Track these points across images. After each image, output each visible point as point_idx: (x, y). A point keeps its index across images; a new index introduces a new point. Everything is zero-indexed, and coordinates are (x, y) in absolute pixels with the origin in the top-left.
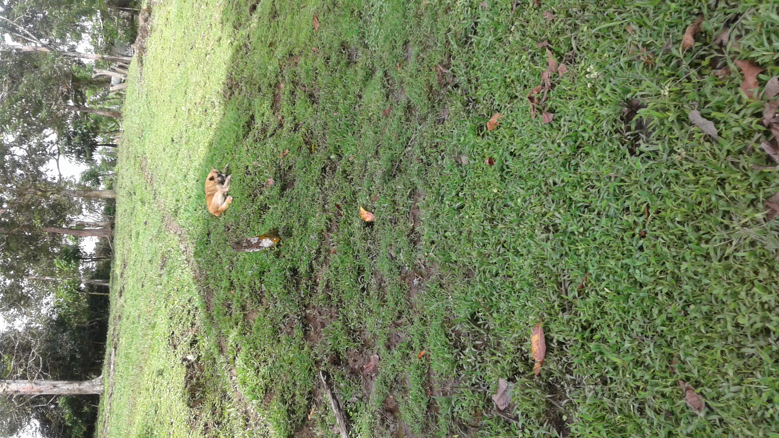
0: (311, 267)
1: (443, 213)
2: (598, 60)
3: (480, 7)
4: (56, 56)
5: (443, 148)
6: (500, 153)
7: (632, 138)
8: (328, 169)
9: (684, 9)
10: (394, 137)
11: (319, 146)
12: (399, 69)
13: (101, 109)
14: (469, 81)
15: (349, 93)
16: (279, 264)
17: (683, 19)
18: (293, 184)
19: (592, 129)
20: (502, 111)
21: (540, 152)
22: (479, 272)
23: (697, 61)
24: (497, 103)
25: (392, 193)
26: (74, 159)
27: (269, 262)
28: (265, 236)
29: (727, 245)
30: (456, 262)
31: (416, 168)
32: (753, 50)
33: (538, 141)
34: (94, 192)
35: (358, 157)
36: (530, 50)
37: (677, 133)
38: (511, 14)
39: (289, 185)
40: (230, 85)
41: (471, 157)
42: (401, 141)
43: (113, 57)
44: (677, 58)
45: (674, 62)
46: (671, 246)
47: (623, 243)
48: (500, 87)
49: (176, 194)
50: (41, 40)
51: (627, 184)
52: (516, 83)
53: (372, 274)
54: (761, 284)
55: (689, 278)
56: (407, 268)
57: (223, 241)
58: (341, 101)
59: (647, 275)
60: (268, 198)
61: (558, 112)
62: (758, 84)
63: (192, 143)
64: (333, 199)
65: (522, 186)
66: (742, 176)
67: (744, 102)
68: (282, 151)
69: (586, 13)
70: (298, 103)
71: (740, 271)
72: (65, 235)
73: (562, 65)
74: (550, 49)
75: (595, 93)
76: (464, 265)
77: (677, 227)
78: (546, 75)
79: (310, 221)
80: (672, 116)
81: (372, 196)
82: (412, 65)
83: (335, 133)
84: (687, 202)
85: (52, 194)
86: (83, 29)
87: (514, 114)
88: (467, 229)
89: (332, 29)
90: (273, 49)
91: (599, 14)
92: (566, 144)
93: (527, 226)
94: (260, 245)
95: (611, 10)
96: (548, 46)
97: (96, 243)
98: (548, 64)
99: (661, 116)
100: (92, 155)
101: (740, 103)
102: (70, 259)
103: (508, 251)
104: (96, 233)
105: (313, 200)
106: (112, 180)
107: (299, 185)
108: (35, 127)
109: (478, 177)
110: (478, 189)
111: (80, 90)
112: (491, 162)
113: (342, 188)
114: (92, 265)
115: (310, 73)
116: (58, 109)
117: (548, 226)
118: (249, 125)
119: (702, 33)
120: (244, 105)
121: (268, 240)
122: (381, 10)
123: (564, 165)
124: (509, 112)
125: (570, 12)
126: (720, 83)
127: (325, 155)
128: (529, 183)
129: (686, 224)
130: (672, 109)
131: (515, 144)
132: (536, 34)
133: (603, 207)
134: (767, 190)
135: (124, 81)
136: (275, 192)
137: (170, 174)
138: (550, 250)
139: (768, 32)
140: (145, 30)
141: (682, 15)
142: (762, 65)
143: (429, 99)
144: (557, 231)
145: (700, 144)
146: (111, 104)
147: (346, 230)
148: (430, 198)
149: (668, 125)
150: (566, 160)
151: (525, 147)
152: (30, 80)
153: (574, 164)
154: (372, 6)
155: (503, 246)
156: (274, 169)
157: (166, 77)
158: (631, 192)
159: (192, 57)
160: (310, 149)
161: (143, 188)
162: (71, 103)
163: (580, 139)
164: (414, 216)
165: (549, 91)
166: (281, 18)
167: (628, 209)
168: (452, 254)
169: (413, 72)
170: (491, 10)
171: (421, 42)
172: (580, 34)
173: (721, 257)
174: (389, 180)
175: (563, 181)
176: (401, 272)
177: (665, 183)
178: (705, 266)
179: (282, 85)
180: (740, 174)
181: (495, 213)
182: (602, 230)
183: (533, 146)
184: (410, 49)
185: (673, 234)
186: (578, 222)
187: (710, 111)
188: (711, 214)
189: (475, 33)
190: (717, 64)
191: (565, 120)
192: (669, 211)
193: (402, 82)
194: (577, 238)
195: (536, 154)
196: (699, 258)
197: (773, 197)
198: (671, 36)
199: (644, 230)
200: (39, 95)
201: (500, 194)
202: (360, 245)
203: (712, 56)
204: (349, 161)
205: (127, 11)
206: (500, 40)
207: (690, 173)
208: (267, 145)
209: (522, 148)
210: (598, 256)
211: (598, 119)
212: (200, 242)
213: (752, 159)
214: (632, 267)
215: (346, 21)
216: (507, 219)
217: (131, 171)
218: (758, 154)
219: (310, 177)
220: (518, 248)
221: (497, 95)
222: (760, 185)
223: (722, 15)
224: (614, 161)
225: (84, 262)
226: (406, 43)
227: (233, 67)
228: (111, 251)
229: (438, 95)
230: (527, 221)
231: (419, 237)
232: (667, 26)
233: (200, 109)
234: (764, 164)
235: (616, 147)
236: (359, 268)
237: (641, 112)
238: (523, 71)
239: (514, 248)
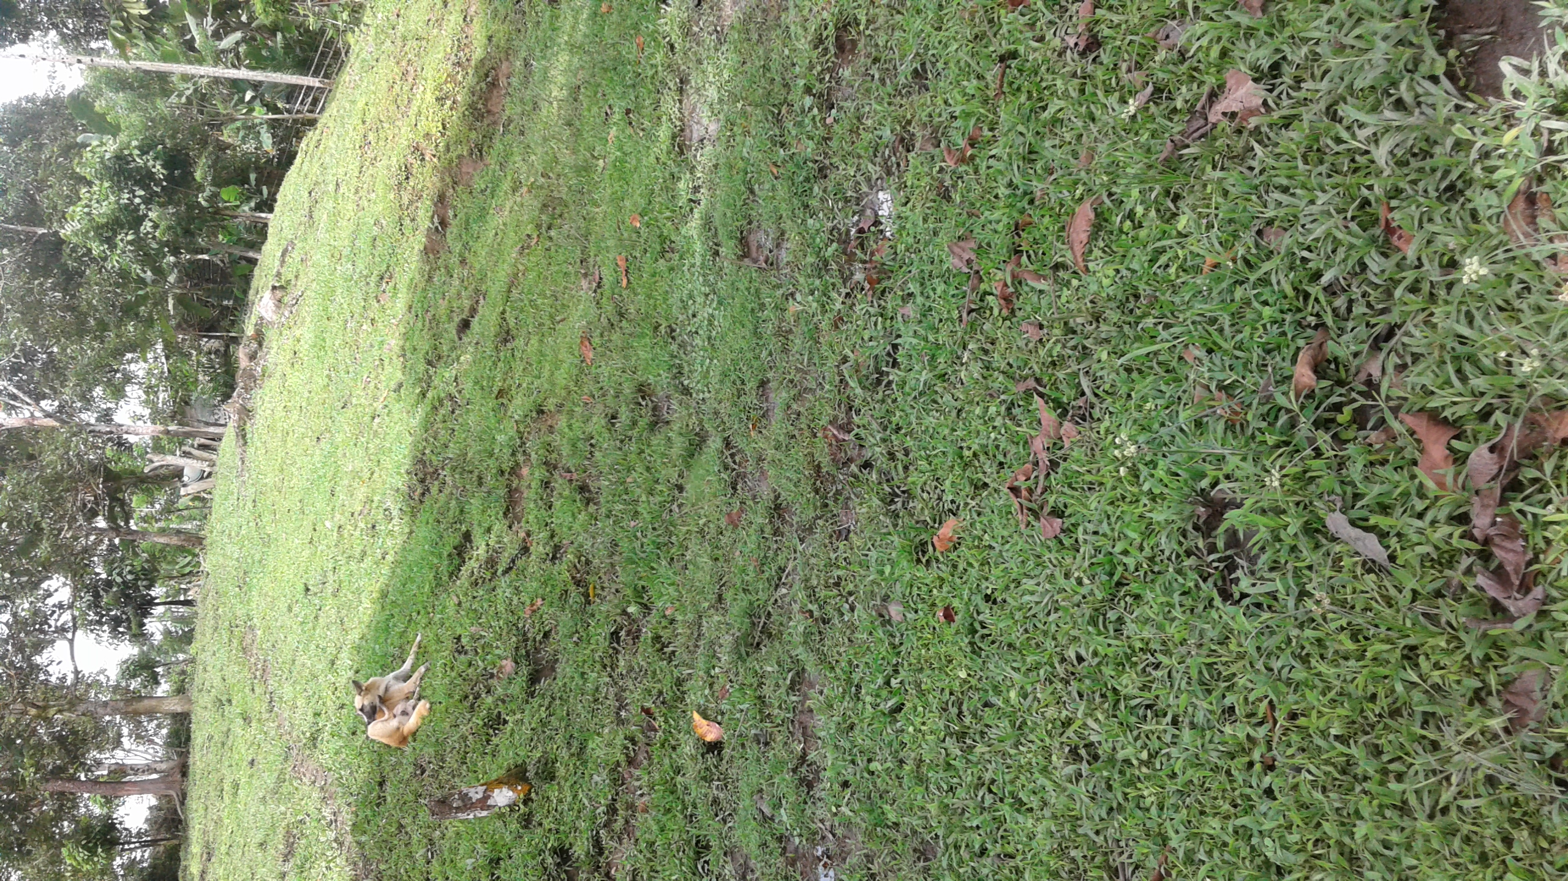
0: (597, 843)
1: (862, 721)
2: (1136, 415)
3: (899, 316)
4: (74, 435)
5: (851, 587)
6: (966, 597)
7: (1222, 565)
8: (623, 633)
9: (1288, 317)
10: (751, 568)
11: (603, 588)
12: (752, 433)
13: (163, 532)
14: (892, 456)
15: (657, 482)
16: (530, 842)
17: (1290, 336)
18: (553, 669)
19: (1141, 549)
20: (961, 512)
21: (1043, 595)
22: (947, 847)
23: (1327, 415)
24: (950, 497)
25: (755, 681)
26: (106, 635)
27: (508, 838)
28: (500, 782)
29: (1440, 782)
30: (896, 824)
31: (801, 629)
32: (1433, 393)
33: (1037, 572)
34: (146, 702)
35: (682, 609)
36: (1003, 397)
37: (1309, 556)
38: (960, 329)
39: (546, 672)
40: (421, 475)
41: (907, 607)
42: (767, 575)
43: (187, 429)
44: (1288, 411)
45: (1283, 418)
46: (1330, 787)
47: (1231, 782)
48: (953, 467)
49: (314, 701)
50: (43, 403)
51: (1224, 659)
52: (982, 458)
53: (725, 854)
54: (1520, 864)
55: (1374, 854)
56: (797, 840)
57: (411, 797)
58: (644, 498)
59: (1287, 849)
60: (504, 702)
61: (1070, 516)
62: (1451, 460)
63: (346, 594)
64: (636, 695)
65: (1015, 665)
66: (1448, 642)
67: (1431, 495)
68: (528, 602)
69: (1103, 327)
70: (557, 504)
71: (1474, 838)
72: (86, 795)
73: (1067, 425)
74: (1041, 395)
75: (1137, 477)
76: (914, 832)
77: (1335, 748)
78: (1038, 444)
79: (591, 745)
80: (1294, 524)
81: (716, 687)
82: (777, 426)
83: (634, 562)
84: (1349, 695)
85: (60, 711)
86: (128, 379)
87: (985, 520)
88: (913, 755)
89: (618, 361)
90: (505, 401)
91: (1126, 328)
92: (1093, 578)
93: (1034, 748)
94: (489, 802)
95: (1149, 322)
96: (1035, 389)
97: (150, 808)
98: (1039, 422)
99: (1272, 524)
100: (144, 625)
101: (1422, 496)
102: (96, 845)
103: (1001, 800)
104: (151, 787)
105: (596, 700)
106: (183, 672)
107: (565, 669)
108: (25, 579)
109: (926, 646)
110: (929, 672)
111: (120, 496)
112: (949, 616)
113: (654, 672)
114: (143, 856)
115: (580, 445)
116: (76, 538)
117: (1077, 747)
118: (461, 551)
119: (1329, 362)
120: (451, 513)
121: (505, 790)
122: (710, 323)
123: (1093, 621)
124: (975, 516)
125: (1072, 323)
126: (1378, 457)
127: (616, 606)
128: (1029, 659)
129: (1352, 741)
130: (1292, 509)
131: (992, 578)
132: (1011, 366)
133: (1182, 709)
134: (1502, 670)
135: (210, 475)
136: (517, 688)
137: (301, 659)
138: (1087, 800)
139: (1456, 359)
140: (251, 376)
141: (1286, 328)
142: (1455, 421)
143: (817, 491)
144: (1096, 758)
145: (1355, 577)
146: (183, 519)
147: (667, 761)
148: (833, 690)
149: (1289, 541)
150: (1096, 610)
151: (1012, 586)
152: (18, 484)
153: (1113, 619)
154: (694, 316)
155: (990, 791)
156: (514, 639)
157: (295, 463)
158: (1234, 675)
159: (345, 422)
160: (586, 595)
161: (247, 690)
162: (101, 523)
163: (1120, 569)
164: (805, 728)
165: (1048, 474)
166: (519, 343)
167: (1232, 709)
168: (887, 807)
169: (781, 439)
170: (920, 322)
171: (792, 381)
172: (1095, 366)
173: (1433, 808)
174: (748, 654)
175: (1095, 654)
176: (784, 849)
177: (1300, 657)
178: (1403, 829)
179: (525, 471)
180: (1445, 637)
181: (967, 720)
182: (1183, 756)
183: (1028, 584)
184: (772, 395)
185: (1327, 762)
186: (1136, 739)
187: (1365, 513)
188: (1400, 720)
189: (895, 364)
190: (1368, 421)
191: (1085, 532)
192: (1314, 714)
193: (761, 459)
194: (1137, 772)
195: (1035, 598)
196: (1388, 813)
197: (1517, 683)
198: (1270, 369)
199: (1269, 755)
200: (37, 513)
201: (973, 682)
202: (696, 792)
203: (1356, 405)
204: (665, 616)
205: (217, 337)
206: (943, 377)
207: (1344, 637)
208: (499, 591)
209: (1007, 588)
210: (1185, 811)
211: (1149, 530)
212: (365, 802)
213: (1462, 608)
214: (1256, 833)
215: (645, 346)
216: (993, 733)
217: (222, 654)
218: (1472, 596)
219: (587, 652)
220: (1021, 795)
221: (948, 483)
222: (1488, 658)
223: (1363, 327)
224: (1192, 611)
225: (123, 850)
226: (763, 384)
227: (426, 440)
228: (180, 821)
229: (834, 483)
230: (1032, 737)
231: (817, 772)
232: (1260, 351)
233: (362, 525)
234: (1490, 617)
235: (1192, 584)
236: (698, 842)
237: (1232, 517)
238: (993, 435)
239: (1012, 794)
